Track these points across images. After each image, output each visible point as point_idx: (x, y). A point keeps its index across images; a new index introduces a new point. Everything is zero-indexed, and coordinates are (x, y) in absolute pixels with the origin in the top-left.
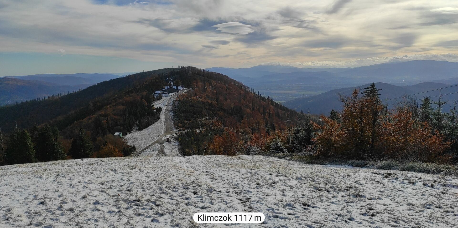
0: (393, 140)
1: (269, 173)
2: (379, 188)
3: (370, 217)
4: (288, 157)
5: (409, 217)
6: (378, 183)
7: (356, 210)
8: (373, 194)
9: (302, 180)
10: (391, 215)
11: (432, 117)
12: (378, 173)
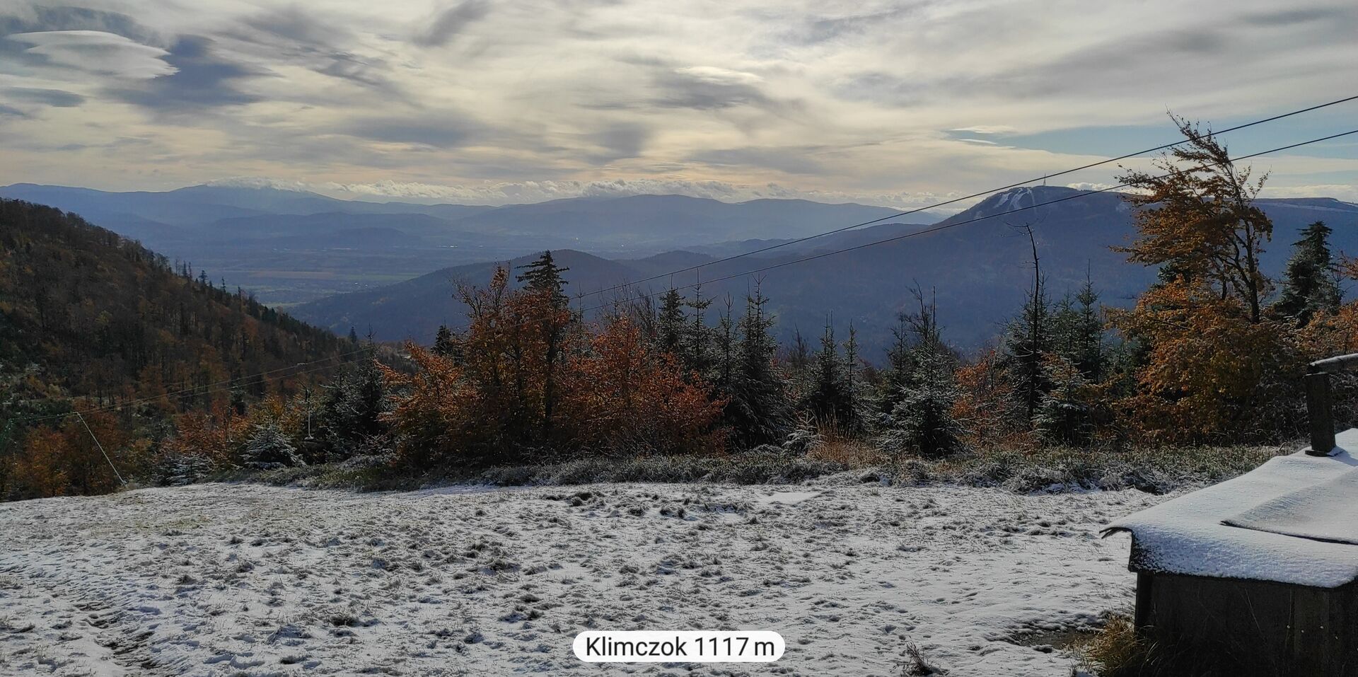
0: (597, 404)
1: (230, 537)
2: (556, 537)
3: (523, 622)
4: (304, 478)
5: (620, 604)
6: (554, 524)
7: (489, 611)
8: (539, 555)
9: (341, 546)
10: (579, 607)
11: (683, 340)
12: (556, 495)
